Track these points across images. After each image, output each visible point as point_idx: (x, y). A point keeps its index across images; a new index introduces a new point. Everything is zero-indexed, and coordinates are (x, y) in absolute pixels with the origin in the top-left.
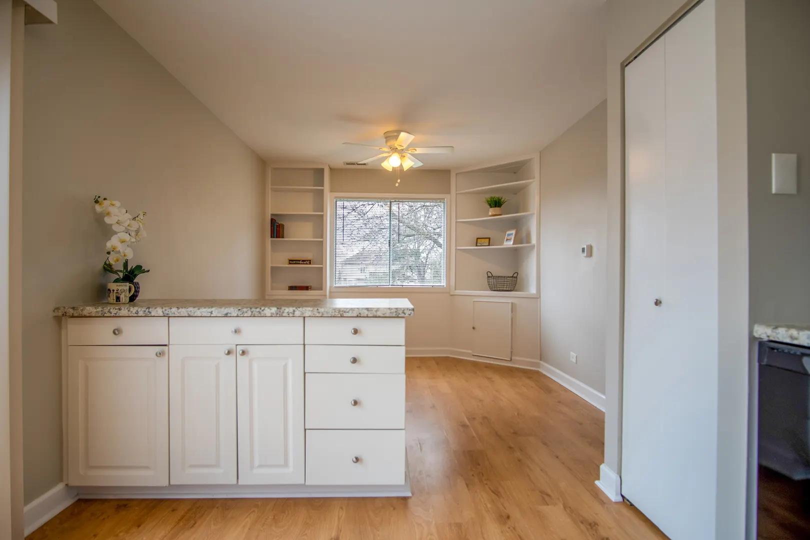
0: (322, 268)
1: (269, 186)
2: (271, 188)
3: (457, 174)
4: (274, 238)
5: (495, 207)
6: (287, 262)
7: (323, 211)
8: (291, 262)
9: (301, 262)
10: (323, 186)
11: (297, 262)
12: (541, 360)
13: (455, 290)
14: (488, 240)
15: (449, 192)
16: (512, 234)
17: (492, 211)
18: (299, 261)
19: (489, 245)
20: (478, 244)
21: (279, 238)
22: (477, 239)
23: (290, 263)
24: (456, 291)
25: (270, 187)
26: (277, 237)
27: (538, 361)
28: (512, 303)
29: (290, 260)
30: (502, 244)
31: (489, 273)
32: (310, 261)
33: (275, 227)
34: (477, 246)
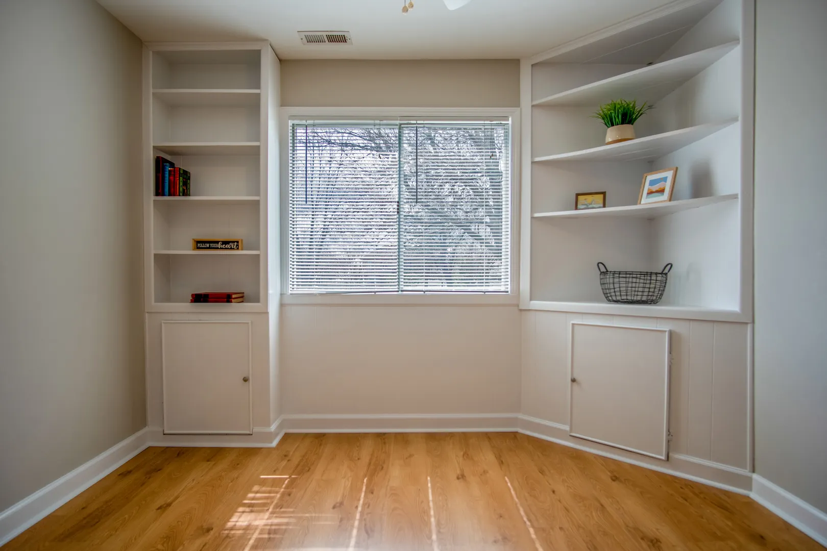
0: (258, 255)
1: (150, 89)
2: (153, 94)
3: (532, 65)
4: (163, 195)
5: (623, 123)
6: (191, 244)
7: (258, 140)
8: (200, 244)
9: (219, 245)
10: (258, 87)
11: (212, 245)
12: (754, 471)
13: (531, 300)
14: (602, 196)
15: (516, 103)
16: (665, 179)
17: (612, 134)
18: (217, 242)
19: (604, 206)
20: (579, 206)
21: (174, 195)
22: (578, 195)
23: (198, 248)
24: (532, 302)
25: (151, 91)
26: (170, 195)
27: (745, 472)
28: (671, 333)
29: (198, 242)
30: (636, 200)
31: (600, 265)
32: (238, 242)
33: (167, 173)
34: (576, 208)
